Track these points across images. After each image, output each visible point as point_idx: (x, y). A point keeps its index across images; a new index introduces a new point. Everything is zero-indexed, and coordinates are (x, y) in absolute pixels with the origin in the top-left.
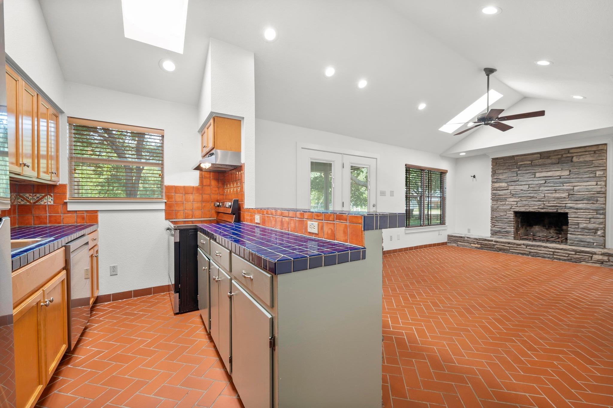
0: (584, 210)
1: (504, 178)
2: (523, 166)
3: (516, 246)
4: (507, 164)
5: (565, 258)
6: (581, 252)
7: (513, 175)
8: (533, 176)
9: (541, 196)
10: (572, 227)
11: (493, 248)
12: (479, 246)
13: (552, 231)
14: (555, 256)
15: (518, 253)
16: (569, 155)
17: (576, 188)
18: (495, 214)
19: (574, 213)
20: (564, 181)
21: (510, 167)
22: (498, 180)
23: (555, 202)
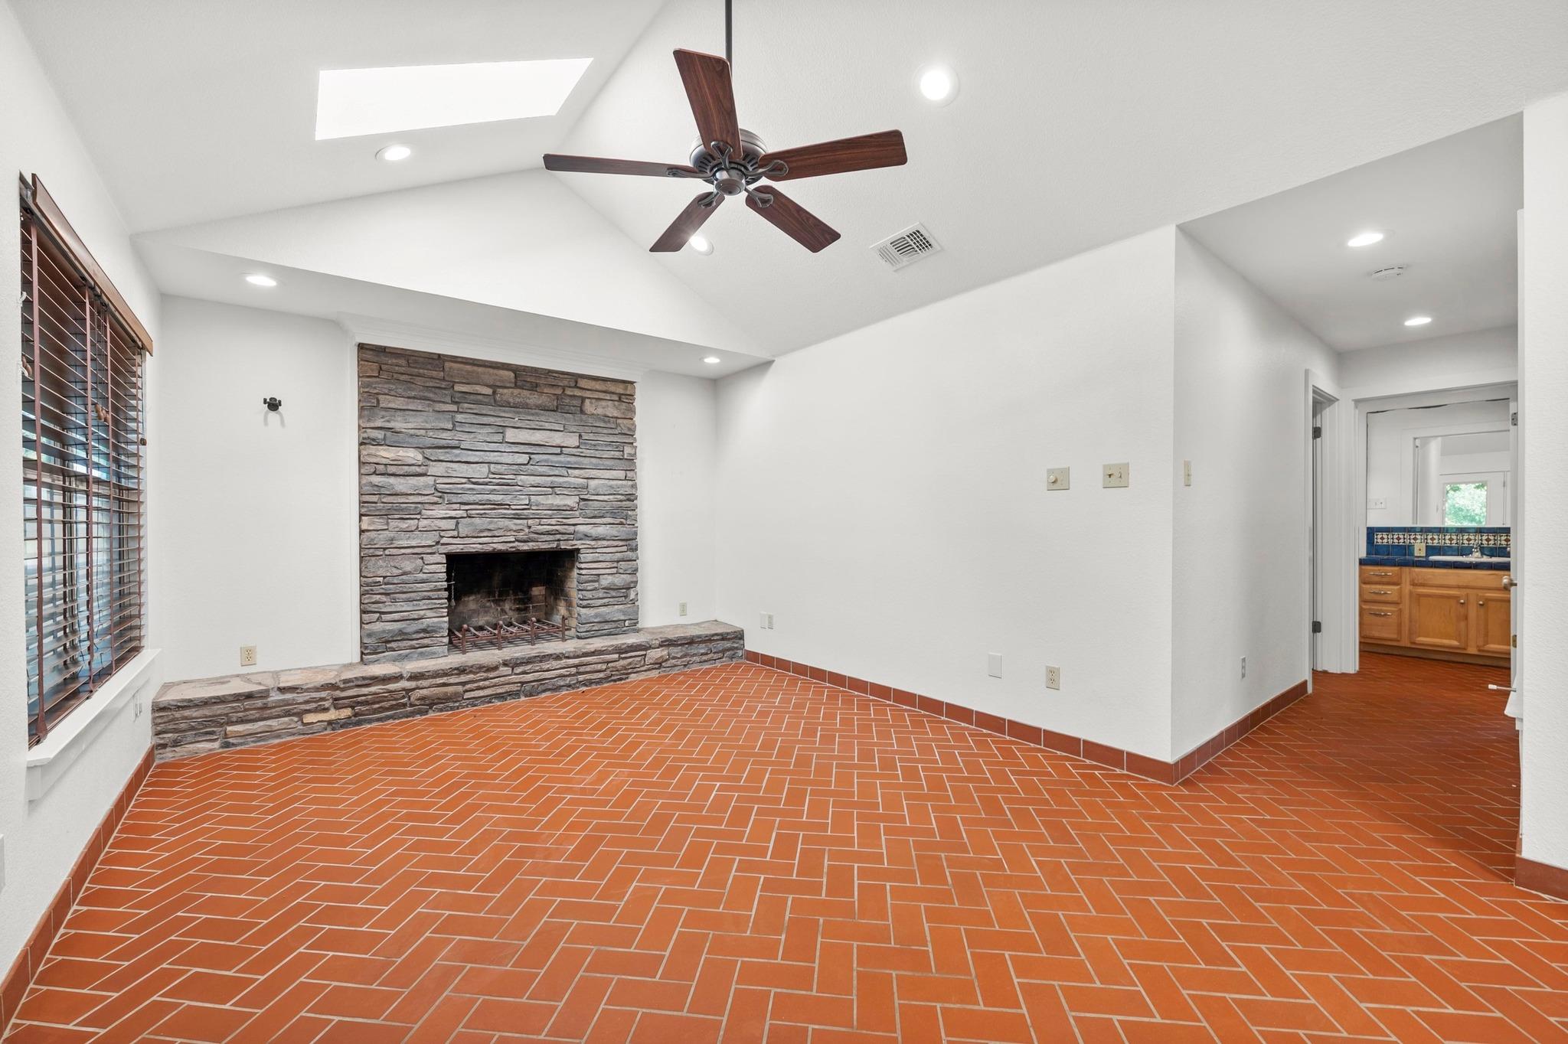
0: (608, 540)
1: (412, 432)
2: (472, 397)
3: (485, 675)
4: (419, 381)
5: (601, 675)
6: (628, 649)
7: (442, 425)
8: (498, 438)
9: (521, 503)
10: (589, 588)
11: (404, 705)
12: (348, 712)
13: (507, 606)
14: (581, 678)
15: (490, 698)
16: (577, 393)
17: (593, 483)
18: (381, 567)
19: (591, 551)
20: (569, 462)
21: (431, 395)
22: (389, 434)
23: (553, 521)
